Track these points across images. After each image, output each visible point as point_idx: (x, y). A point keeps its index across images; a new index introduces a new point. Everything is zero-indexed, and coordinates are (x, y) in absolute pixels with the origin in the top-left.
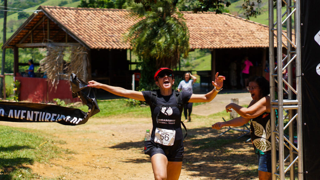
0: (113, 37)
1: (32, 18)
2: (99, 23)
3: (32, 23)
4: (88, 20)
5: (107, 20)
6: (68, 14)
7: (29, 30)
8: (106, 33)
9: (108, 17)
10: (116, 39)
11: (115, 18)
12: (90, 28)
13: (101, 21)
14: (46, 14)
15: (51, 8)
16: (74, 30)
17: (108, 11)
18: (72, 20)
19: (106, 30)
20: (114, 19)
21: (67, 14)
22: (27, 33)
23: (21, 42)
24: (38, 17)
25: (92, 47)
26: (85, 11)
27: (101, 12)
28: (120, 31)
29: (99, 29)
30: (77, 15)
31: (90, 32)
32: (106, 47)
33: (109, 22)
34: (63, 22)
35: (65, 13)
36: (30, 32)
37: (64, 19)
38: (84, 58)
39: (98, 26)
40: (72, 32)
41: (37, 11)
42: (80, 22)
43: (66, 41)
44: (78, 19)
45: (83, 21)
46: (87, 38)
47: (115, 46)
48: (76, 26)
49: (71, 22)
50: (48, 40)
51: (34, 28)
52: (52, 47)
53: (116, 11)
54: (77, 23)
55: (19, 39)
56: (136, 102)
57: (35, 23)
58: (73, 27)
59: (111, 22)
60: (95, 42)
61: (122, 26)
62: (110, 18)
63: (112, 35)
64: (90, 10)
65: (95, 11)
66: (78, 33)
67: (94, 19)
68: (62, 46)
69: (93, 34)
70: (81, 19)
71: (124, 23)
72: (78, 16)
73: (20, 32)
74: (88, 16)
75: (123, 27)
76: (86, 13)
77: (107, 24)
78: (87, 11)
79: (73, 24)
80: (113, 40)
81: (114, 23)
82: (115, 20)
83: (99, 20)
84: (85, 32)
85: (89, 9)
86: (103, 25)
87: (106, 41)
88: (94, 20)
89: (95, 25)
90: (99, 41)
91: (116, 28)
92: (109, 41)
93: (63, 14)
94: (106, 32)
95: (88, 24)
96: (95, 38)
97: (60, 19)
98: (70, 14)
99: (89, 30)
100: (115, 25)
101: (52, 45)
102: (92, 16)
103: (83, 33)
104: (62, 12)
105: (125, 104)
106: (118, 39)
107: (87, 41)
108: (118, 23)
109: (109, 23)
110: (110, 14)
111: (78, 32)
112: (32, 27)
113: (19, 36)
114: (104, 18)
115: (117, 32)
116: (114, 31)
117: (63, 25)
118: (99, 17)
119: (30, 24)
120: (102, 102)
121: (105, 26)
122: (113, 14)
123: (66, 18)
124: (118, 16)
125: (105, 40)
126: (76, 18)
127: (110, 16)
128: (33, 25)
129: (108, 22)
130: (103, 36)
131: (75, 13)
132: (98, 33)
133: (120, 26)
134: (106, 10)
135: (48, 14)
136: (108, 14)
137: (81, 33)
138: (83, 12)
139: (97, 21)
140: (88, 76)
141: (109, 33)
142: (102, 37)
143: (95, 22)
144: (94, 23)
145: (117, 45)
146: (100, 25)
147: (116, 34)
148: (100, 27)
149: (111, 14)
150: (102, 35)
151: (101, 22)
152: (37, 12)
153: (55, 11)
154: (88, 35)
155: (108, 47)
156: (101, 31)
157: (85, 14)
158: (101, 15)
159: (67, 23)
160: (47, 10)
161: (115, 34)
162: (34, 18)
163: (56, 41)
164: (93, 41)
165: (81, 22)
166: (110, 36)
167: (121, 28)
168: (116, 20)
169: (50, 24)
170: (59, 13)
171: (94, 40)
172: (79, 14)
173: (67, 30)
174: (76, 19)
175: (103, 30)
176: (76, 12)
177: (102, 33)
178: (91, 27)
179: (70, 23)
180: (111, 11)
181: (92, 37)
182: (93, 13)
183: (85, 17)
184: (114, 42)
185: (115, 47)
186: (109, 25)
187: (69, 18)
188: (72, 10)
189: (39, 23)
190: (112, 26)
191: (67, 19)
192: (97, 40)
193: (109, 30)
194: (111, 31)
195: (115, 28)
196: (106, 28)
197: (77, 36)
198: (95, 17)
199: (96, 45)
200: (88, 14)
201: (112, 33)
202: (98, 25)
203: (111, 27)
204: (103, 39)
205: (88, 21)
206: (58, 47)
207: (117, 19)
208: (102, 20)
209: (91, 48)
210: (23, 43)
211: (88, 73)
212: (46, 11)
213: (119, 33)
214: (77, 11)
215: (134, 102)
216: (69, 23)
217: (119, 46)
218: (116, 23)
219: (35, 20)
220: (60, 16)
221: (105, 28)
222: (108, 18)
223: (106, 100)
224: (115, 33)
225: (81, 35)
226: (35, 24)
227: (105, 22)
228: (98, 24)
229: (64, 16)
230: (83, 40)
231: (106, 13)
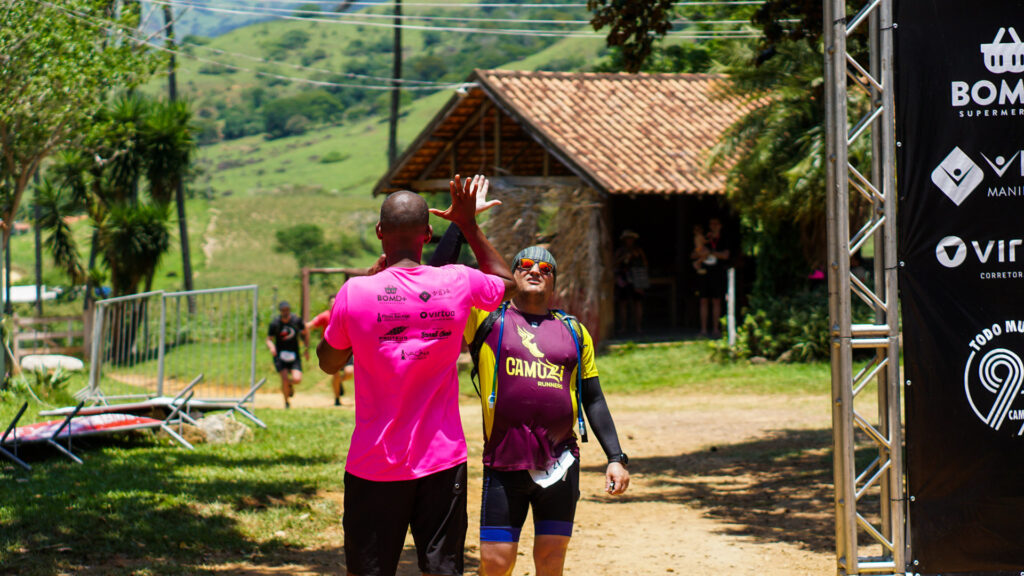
0: (681, 157)
1: (454, 107)
2: (641, 116)
3: (455, 119)
4: (611, 109)
5: (666, 108)
6: (554, 92)
7: (446, 139)
8: (659, 147)
9: (673, 98)
10: (689, 164)
11: (693, 101)
12: (614, 132)
13: (649, 110)
14: (491, 95)
15: (506, 76)
16: (566, 139)
17: (673, 82)
18: (564, 111)
19: (662, 137)
20: (690, 104)
21: (549, 93)
22: (442, 148)
23: (423, 176)
24: (471, 102)
25: (612, 188)
26: (605, 82)
27: (652, 85)
28: (705, 140)
29: (640, 135)
30: (581, 94)
31: (614, 144)
32: (655, 187)
33: (674, 114)
34: (538, 116)
35: (545, 90)
36: (450, 145)
37: (539, 108)
38: (592, 220)
39: (640, 128)
40: (560, 147)
41: (467, 85)
42: (585, 116)
43: (546, 170)
44: (580, 107)
45: (596, 113)
46: (603, 162)
47: (684, 186)
48: (572, 127)
49: (560, 117)
50: (497, 169)
51: (460, 135)
52: (508, 190)
53: (697, 81)
54: (576, 117)
55: (421, 167)
56: (738, 349)
57: (463, 119)
58: (565, 132)
59: (679, 115)
60: (624, 175)
61: (710, 124)
62: (678, 102)
63: (679, 152)
64: (619, 79)
65: (636, 82)
66: (576, 148)
67: (628, 106)
68: (533, 187)
69: (620, 149)
70: (591, 108)
71: (719, 115)
72: (582, 99)
73: (420, 145)
74: (613, 97)
75: (715, 128)
76: (605, 89)
77: (664, 118)
78: (611, 81)
79: (564, 121)
80: (679, 166)
81: (687, 117)
82: (691, 108)
83: (642, 109)
84: (597, 144)
85: (616, 75)
86: (655, 124)
87: (658, 172)
88: (627, 110)
89: (629, 123)
90: (635, 172)
91: (692, 133)
92: (667, 171)
93: (539, 93)
94: (660, 143)
95: (608, 122)
96: (625, 162)
97: (529, 107)
98: (560, 94)
99: (611, 138)
100: (690, 123)
101: (508, 184)
102: (625, 98)
103: (590, 147)
104: (536, 86)
105: (707, 356)
106: (695, 164)
107: (602, 170)
108: (701, 117)
109: (672, 117)
110: (678, 91)
111: (577, 144)
112: (456, 132)
113: (419, 160)
114: (659, 102)
115: (694, 143)
116: (685, 140)
117: (536, 126)
118: (644, 98)
119: (449, 122)
120: (643, 349)
121: (661, 125)
122: (689, 91)
123: (545, 103)
124: (701, 97)
125: (656, 167)
126: (577, 104)
127: (679, 94)
128: (456, 127)
129: (669, 114)
130: (649, 156)
131: (574, 90)
132: (637, 146)
133: (705, 126)
134: (667, 79)
135: (496, 96)
136: (672, 89)
137: (584, 146)
138: (597, 87)
139: (637, 114)
140: (605, 274)
141: (670, 148)
142: (647, 159)
143: (630, 116)
144: (629, 119)
145: (690, 182)
146: (645, 125)
147: (690, 148)
148: (645, 128)
149: (683, 89)
150: (648, 151)
151: (649, 115)
152: (466, 89)
153: (515, 85)
154: (605, 155)
155: (660, 188)
156: (646, 141)
157: (603, 92)
158: (650, 95)
159: (546, 119)
160: (492, 82)
161: (686, 149)
162: (460, 107)
163: (517, 172)
164: (618, 170)
165: (590, 115)
166: (671, 157)
167: (707, 133)
168: (696, 109)
169: (502, 124)
170: (526, 89)
171: (623, 166)
172: (587, 91)
173: (546, 139)
174: (577, 108)
175: (652, 137)
176: (578, 87)
177: (648, 147)
178: (618, 131)
179: (557, 120)
180: (683, 82)
181: (617, 160)
182: (626, 87)
183: (603, 100)
184: (681, 172)
185: (681, 189)
186: (671, 124)
187: (555, 103)
188: (566, 82)
189: (473, 122)
190: (682, 125)
191: (549, 107)
192: (630, 167)
193: (671, 136)
194: (675, 140)
195: (689, 130)
196: (661, 133)
197: (572, 157)
198: (632, 100)
199: (627, 182)
200: (613, 92)
201: (679, 148)
202: (640, 124)
203: (677, 129)
204: (649, 165)
205: (610, 112)
206: (524, 190)
207: (700, 103)
208: (651, 108)
209: (611, 191)
210: (430, 177)
211: (603, 265)
212: (490, 85)
213: (699, 147)
214: (582, 82)
215: (733, 349)
216: (552, 120)
217: (695, 186)
218: (695, 116)
219: (463, 111)
220: (530, 99)
221: (659, 131)
222: (672, 102)
223: (656, 345)
224: (687, 146)
225: (585, 155)
226: (462, 124)
227: (660, 115)
228: (639, 120)
229: (540, 99)
230: (590, 167)
231: (667, 88)
